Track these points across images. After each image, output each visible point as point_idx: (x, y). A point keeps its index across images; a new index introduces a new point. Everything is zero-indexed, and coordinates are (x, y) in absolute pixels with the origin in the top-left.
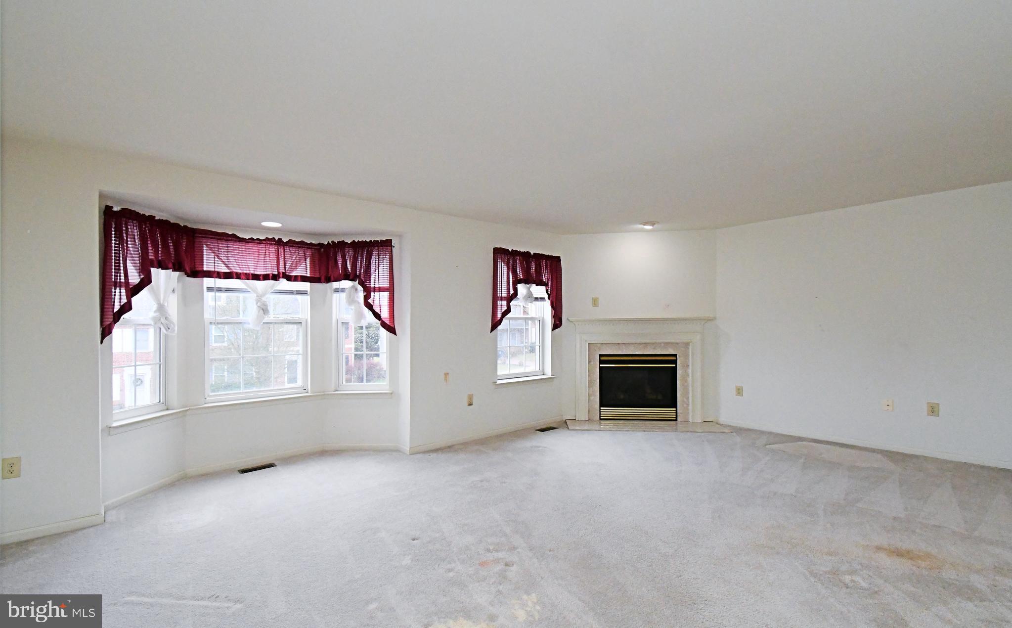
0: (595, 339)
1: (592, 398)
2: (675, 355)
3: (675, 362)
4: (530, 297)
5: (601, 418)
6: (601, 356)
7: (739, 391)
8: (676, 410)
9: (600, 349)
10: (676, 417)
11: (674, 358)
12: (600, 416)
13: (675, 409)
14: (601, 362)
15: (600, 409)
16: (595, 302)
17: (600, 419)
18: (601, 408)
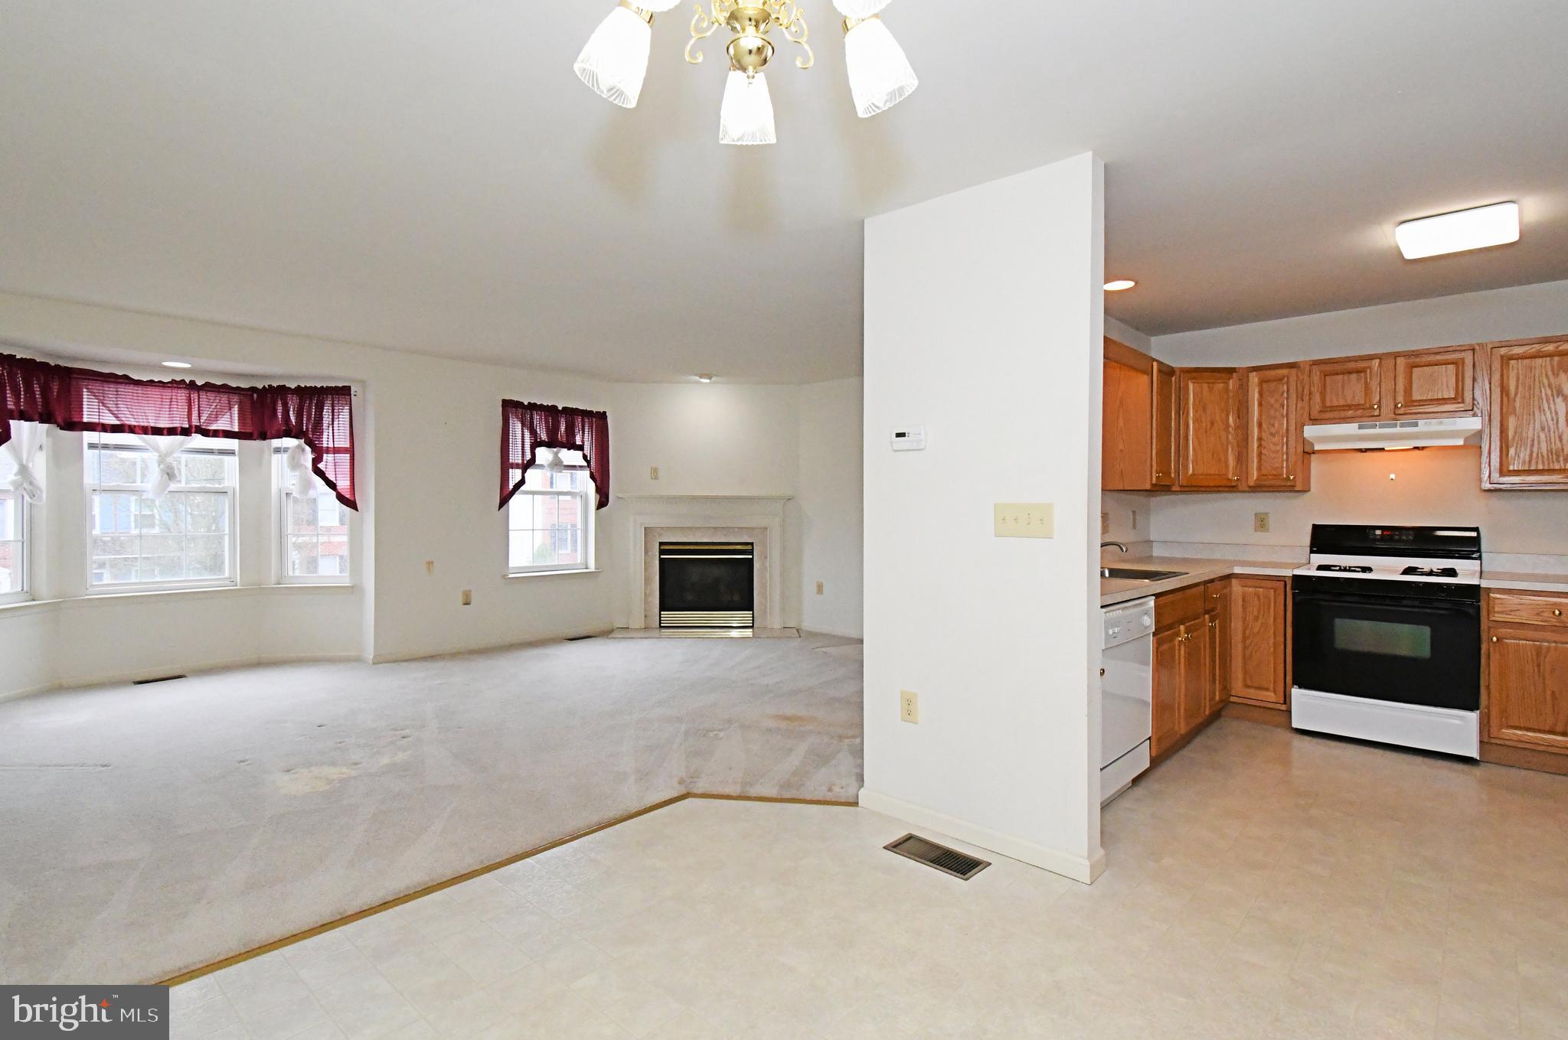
0: (652, 522)
1: (650, 599)
2: (752, 544)
3: (751, 552)
4: (557, 465)
5: (662, 625)
6: (661, 544)
7: (820, 588)
8: (753, 614)
9: (660, 535)
10: (753, 623)
11: (750, 547)
12: (660, 623)
13: (751, 612)
14: (662, 552)
15: (660, 614)
16: (655, 473)
17: (660, 627)
18: (662, 613)
